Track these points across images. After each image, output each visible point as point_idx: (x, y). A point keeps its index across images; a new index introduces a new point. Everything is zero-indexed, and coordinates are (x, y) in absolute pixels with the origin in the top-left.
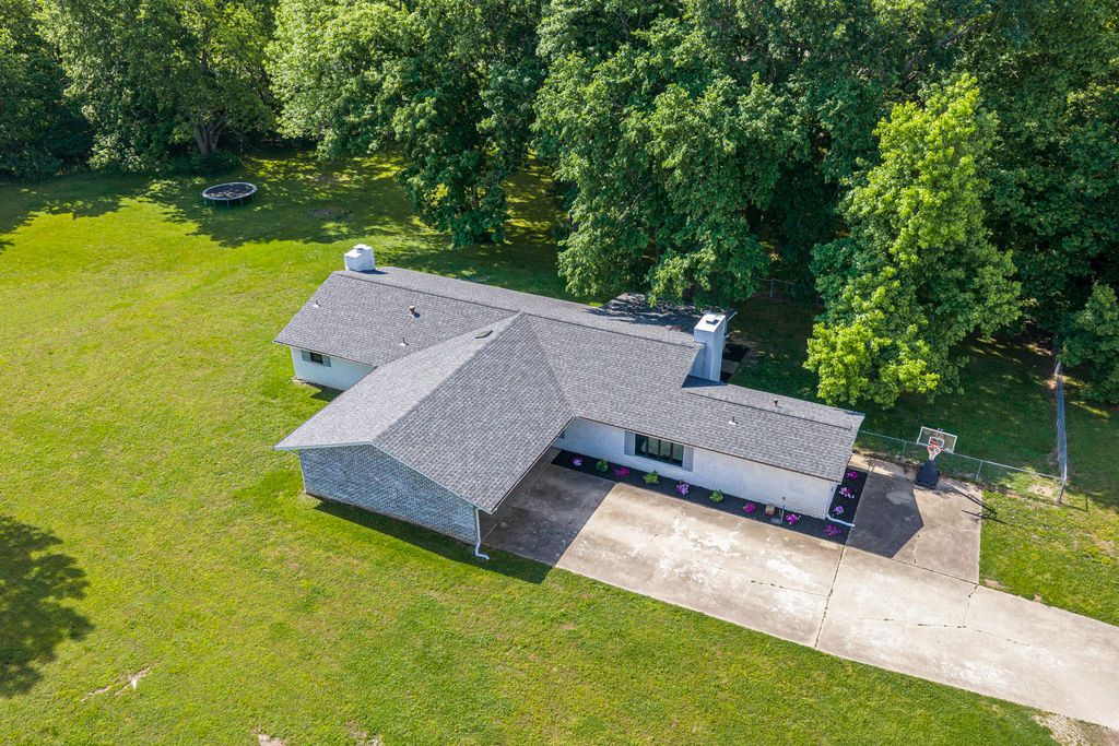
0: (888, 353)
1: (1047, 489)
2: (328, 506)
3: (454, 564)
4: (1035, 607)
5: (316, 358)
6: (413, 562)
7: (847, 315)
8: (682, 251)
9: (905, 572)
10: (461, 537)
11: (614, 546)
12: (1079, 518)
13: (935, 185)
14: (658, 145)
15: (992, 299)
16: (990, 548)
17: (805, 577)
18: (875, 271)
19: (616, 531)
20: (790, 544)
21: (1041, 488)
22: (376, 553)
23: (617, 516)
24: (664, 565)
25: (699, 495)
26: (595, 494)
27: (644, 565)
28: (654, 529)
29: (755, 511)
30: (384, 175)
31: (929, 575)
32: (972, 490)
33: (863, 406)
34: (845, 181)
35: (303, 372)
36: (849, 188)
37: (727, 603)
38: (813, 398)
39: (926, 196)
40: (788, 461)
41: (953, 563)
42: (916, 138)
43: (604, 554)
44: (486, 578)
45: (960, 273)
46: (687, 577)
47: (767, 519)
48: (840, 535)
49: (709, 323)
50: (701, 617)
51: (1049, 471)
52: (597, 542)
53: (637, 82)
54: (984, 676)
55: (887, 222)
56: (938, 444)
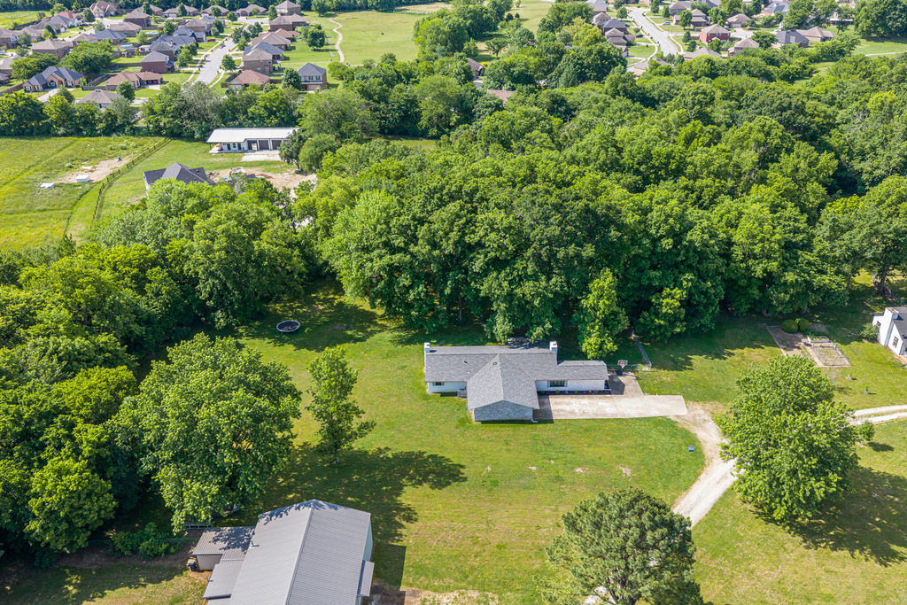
0: (603, 343)
1: (646, 368)
2: (483, 422)
3: (531, 426)
4: (657, 396)
5: (438, 384)
6: (521, 428)
7: (589, 335)
8: (538, 325)
9: (628, 397)
10: (528, 419)
11: (562, 410)
12: (657, 374)
13: (608, 299)
14: (528, 298)
15: (623, 322)
16: (642, 386)
17: (608, 404)
18: (594, 321)
19: (559, 407)
20: (600, 398)
21: (645, 369)
22: (511, 429)
23: (556, 404)
24: (577, 411)
25: (571, 393)
26: (546, 400)
27: (572, 412)
28: (568, 404)
29: (586, 393)
30: (336, 302)
31: (633, 396)
32: (630, 373)
33: (601, 359)
34: (579, 298)
35: (430, 389)
36: (580, 300)
37: (597, 415)
38: (587, 359)
39: (607, 302)
40: (594, 377)
41: (636, 392)
42: (602, 289)
43: (562, 413)
44: (541, 426)
45: (613, 317)
46: (584, 412)
47: (590, 394)
48: (610, 393)
49: (553, 345)
50: (593, 419)
51: (644, 363)
52: (558, 411)
53: (514, 278)
54: (654, 413)
55: (595, 308)
56: (623, 364)
